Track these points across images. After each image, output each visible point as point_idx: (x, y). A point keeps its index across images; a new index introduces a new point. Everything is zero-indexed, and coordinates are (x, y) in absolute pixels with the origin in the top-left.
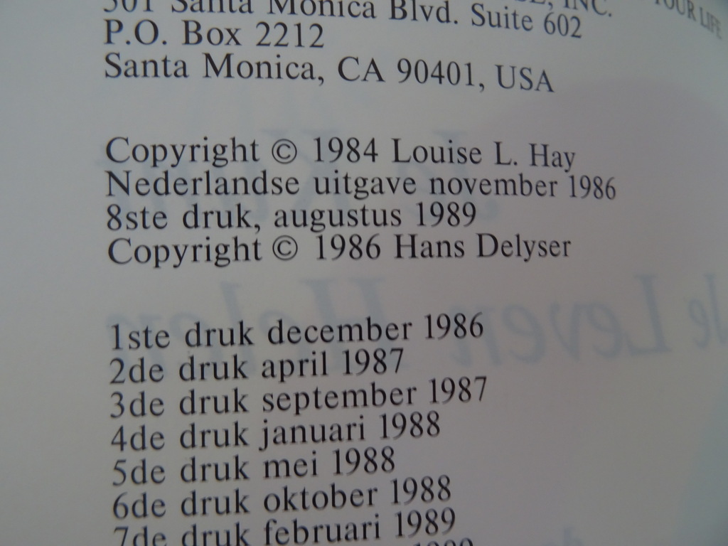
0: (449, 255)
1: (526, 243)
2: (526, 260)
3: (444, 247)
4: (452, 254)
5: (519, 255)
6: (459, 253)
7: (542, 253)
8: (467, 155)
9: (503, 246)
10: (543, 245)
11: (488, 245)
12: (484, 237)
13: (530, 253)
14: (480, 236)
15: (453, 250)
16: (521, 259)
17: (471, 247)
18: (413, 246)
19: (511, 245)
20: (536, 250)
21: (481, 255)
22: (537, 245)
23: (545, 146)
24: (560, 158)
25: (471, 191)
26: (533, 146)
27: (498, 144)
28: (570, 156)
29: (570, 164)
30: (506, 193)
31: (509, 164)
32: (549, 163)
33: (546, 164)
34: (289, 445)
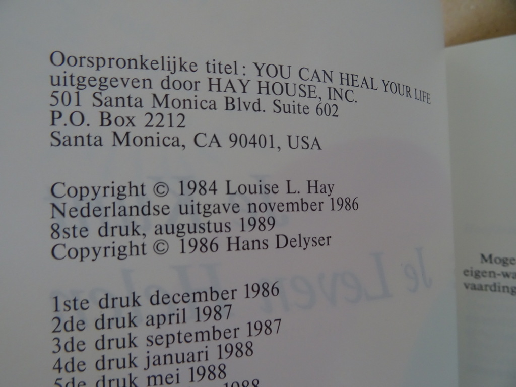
0: (259, 248)
1: (305, 239)
2: (304, 249)
3: (256, 244)
4: (261, 247)
5: (300, 246)
6: (265, 247)
7: (314, 244)
8: (270, 189)
9: (291, 242)
10: (314, 239)
11: (282, 241)
12: (279, 236)
13: (307, 245)
14: (278, 236)
15: (262, 245)
16: (302, 249)
17: (272, 243)
18: (238, 243)
19: (296, 241)
20: (311, 242)
21: (278, 247)
22: (311, 239)
23: (316, 182)
24: (325, 188)
25: (272, 210)
26: (309, 182)
27: (288, 181)
28: (331, 186)
29: (331, 191)
30: (293, 210)
31: (295, 193)
32: (319, 191)
33: (317, 192)
34: (162, 366)
